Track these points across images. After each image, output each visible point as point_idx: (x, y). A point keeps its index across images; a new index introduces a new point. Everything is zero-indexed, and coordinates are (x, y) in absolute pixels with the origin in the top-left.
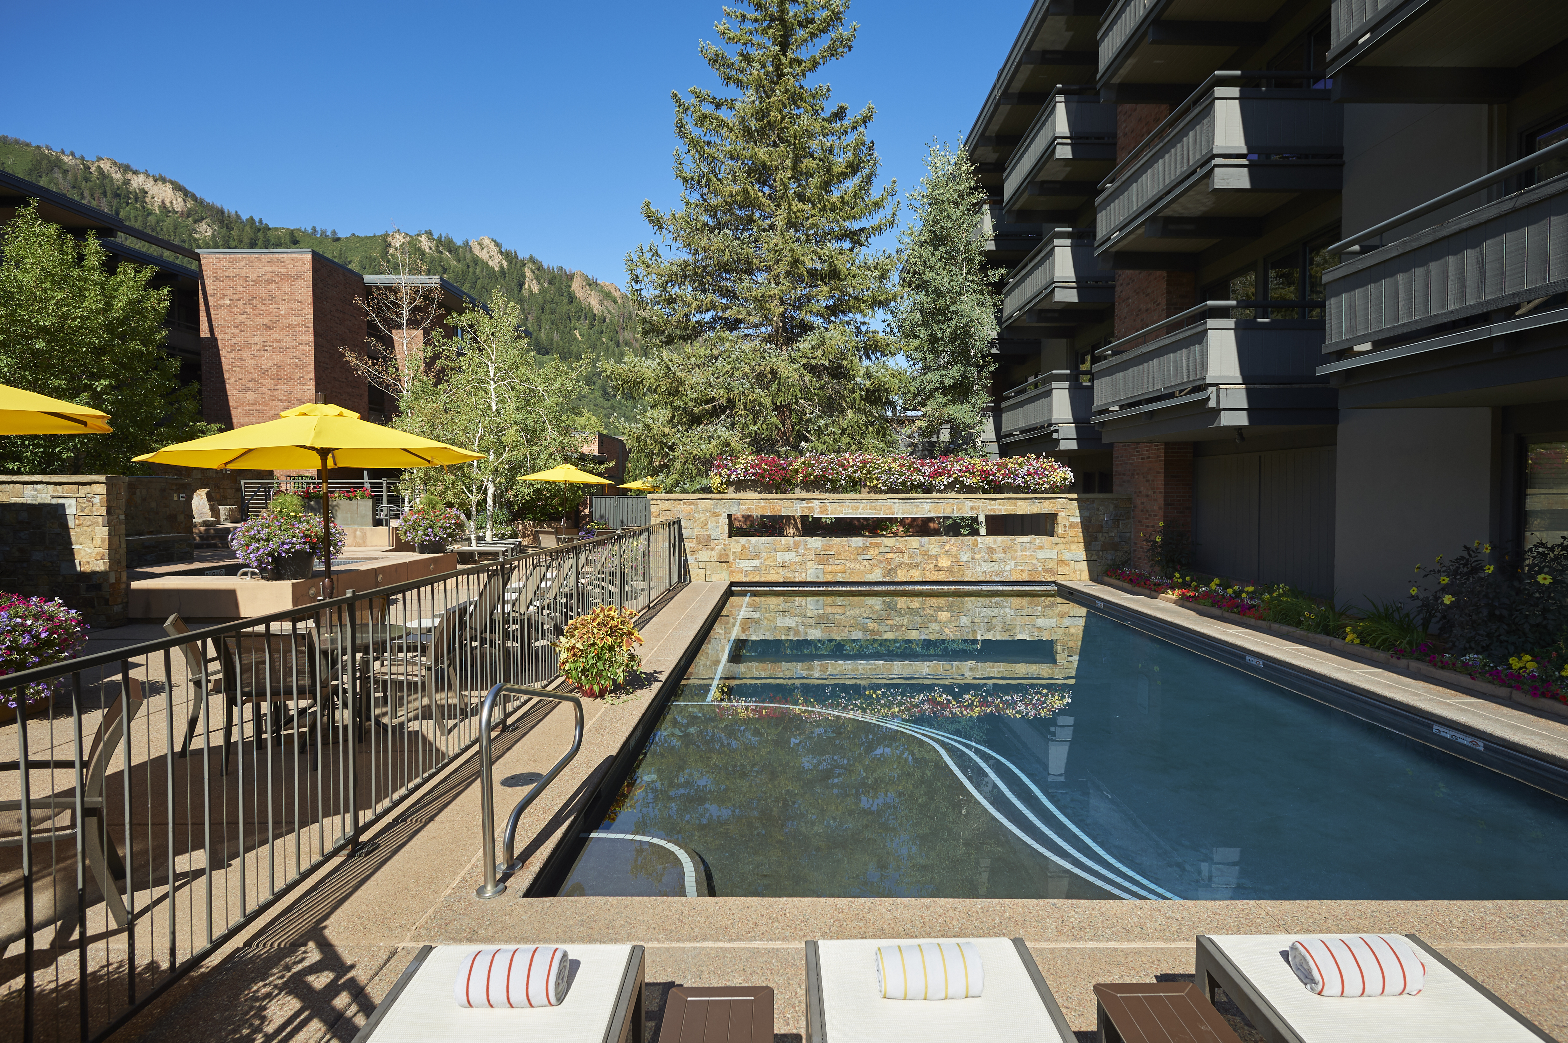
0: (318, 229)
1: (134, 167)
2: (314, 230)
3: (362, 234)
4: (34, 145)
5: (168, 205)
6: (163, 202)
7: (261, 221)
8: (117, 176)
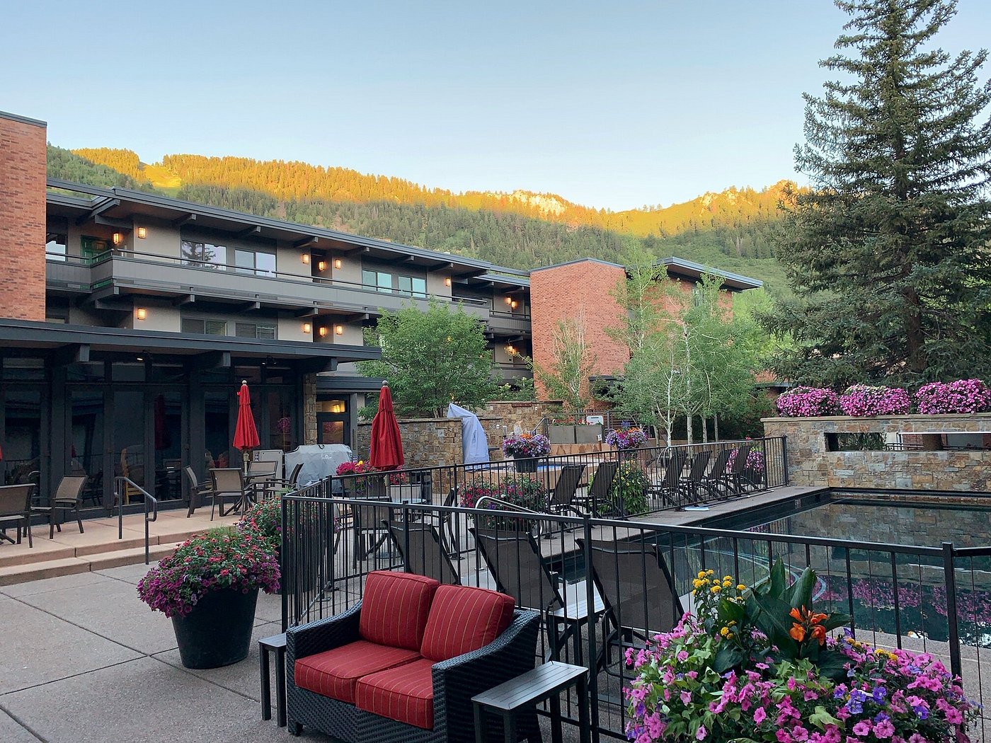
0: (648, 206)
1: (533, 192)
2: (645, 207)
3: (679, 203)
4: (482, 193)
5: (552, 212)
6: (549, 211)
7: (609, 210)
8: (524, 199)
